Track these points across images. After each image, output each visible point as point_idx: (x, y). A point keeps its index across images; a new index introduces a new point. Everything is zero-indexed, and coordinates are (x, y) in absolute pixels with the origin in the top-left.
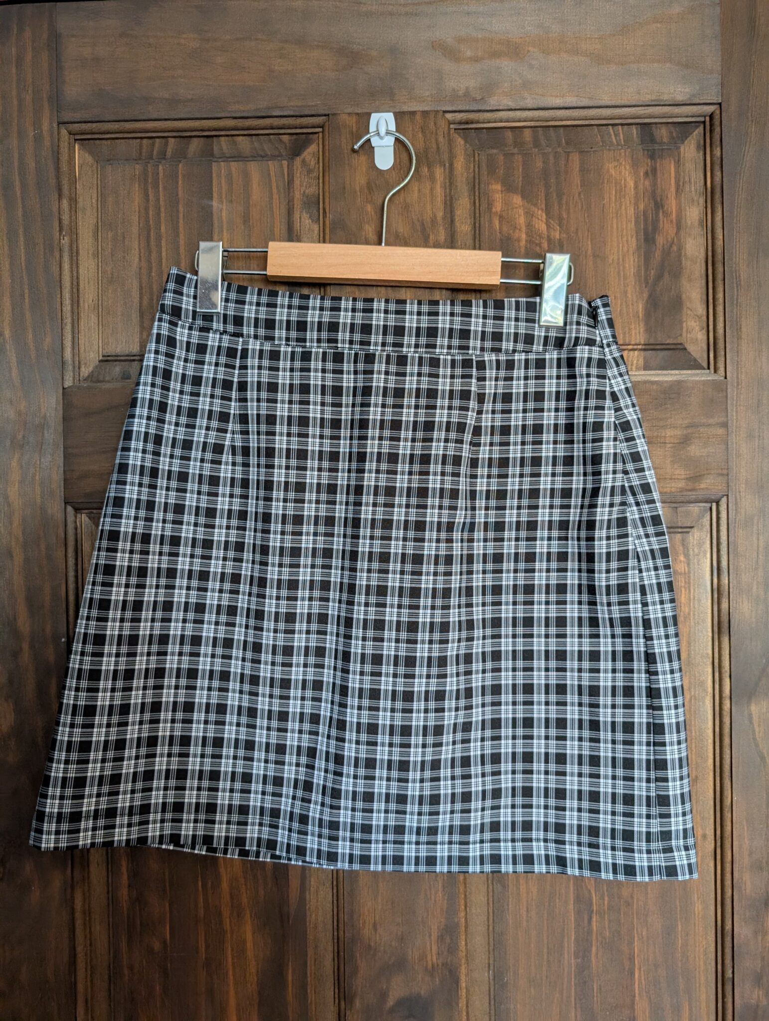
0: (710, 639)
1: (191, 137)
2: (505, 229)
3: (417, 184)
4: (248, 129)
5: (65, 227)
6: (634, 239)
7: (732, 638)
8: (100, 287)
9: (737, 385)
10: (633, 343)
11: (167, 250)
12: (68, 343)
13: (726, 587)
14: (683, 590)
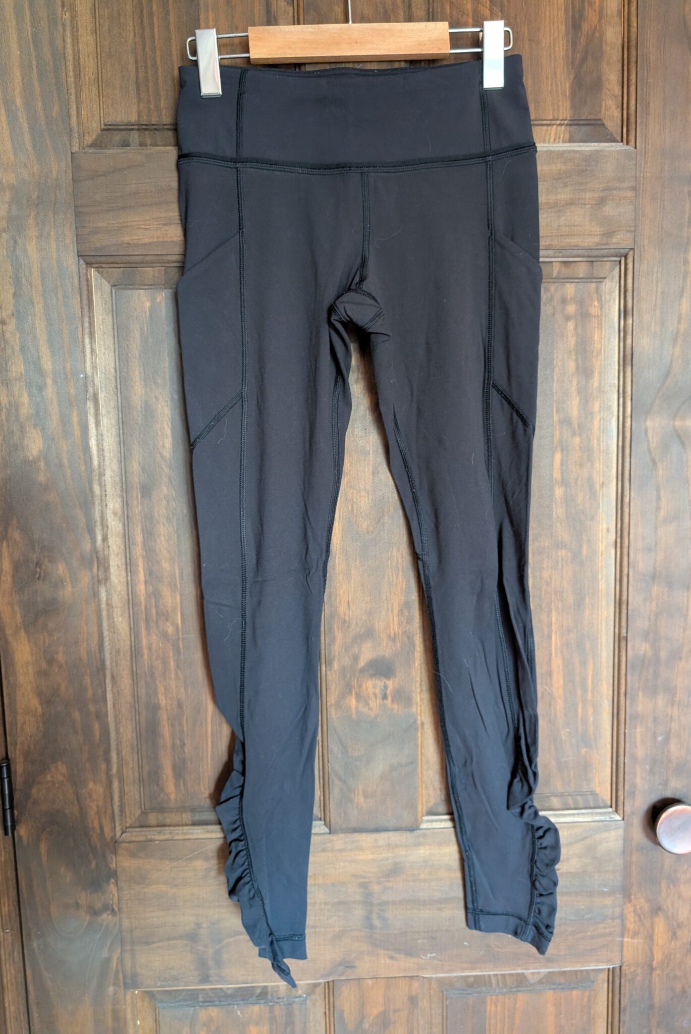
0: (617, 371)
5: (66, 3)
6: (563, 26)
7: (634, 367)
8: (99, 61)
9: (645, 154)
10: (561, 118)
11: (158, 27)
12: (74, 112)
13: (631, 326)
14: (596, 330)
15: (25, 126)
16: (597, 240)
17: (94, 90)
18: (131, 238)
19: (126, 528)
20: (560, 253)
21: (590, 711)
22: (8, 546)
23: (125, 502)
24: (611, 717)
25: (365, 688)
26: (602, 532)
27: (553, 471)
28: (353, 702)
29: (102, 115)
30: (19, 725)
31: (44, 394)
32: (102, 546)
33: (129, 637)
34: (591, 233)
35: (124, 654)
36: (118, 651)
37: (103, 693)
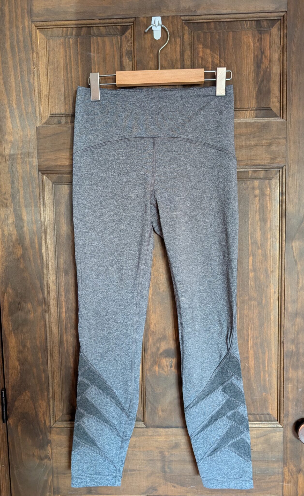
0: (278, 220)
1: (82, 27)
2: (203, 63)
3: (170, 45)
4: (104, 24)
5: (35, 64)
6: (253, 66)
7: (286, 219)
8: (49, 88)
9: (291, 123)
10: (252, 107)
11: (74, 73)
12: (37, 110)
13: (285, 200)
14: (269, 201)
15: (17, 116)
16: (269, 161)
17: (47, 100)
18: (61, 163)
19: (58, 288)
20: (251, 167)
21: (267, 376)
22: (7, 295)
23: (57, 276)
24: (277, 378)
25: (162, 362)
26: (272, 293)
27: (249, 265)
28: (157, 368)
29: (50, 110)
30: (10, 374)
31: (23, 230)
32: (47, 296)
33: (58, 336)
34: (266, 158)
35: (56, 344)
36: (53, 343)
37: (46, 360)
